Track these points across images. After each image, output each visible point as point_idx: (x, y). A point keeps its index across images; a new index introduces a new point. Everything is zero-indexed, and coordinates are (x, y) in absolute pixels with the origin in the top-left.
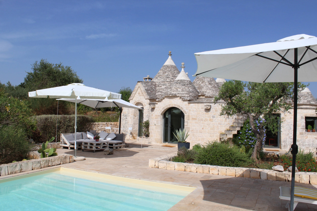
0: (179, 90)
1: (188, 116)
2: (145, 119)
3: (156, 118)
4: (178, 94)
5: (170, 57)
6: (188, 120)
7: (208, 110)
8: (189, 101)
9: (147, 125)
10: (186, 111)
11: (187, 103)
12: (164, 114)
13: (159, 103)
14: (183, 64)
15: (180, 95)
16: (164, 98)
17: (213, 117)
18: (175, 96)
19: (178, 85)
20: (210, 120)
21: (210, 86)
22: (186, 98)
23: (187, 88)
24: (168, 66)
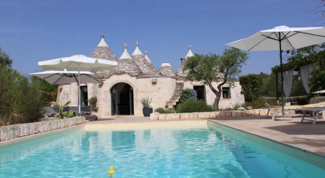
0: (126, 68)
1: (137, 89)
2: (90, 97)
3: (104, 94)
4: (126, 70)
5: (103, 39)
6: (137, 92)
7: (154, 83)
8: (137, 76)
9: (94, 101)
10: (135, 85)
11: (135, 78)
12: (111, 90)
13: (107, 80)
14: (125, 45)
15: (128, 72)
16: (112, 75)
17: (159, 89)
18: (123, 73)
19: (124, 64)
20: (157, 91)
21: (145, 65)
22: (134, 74)
23: (132, 66)
24: (102, 48)
